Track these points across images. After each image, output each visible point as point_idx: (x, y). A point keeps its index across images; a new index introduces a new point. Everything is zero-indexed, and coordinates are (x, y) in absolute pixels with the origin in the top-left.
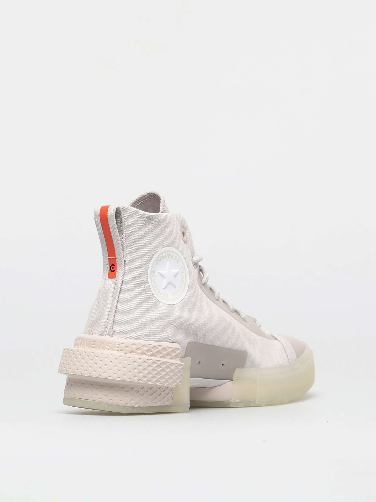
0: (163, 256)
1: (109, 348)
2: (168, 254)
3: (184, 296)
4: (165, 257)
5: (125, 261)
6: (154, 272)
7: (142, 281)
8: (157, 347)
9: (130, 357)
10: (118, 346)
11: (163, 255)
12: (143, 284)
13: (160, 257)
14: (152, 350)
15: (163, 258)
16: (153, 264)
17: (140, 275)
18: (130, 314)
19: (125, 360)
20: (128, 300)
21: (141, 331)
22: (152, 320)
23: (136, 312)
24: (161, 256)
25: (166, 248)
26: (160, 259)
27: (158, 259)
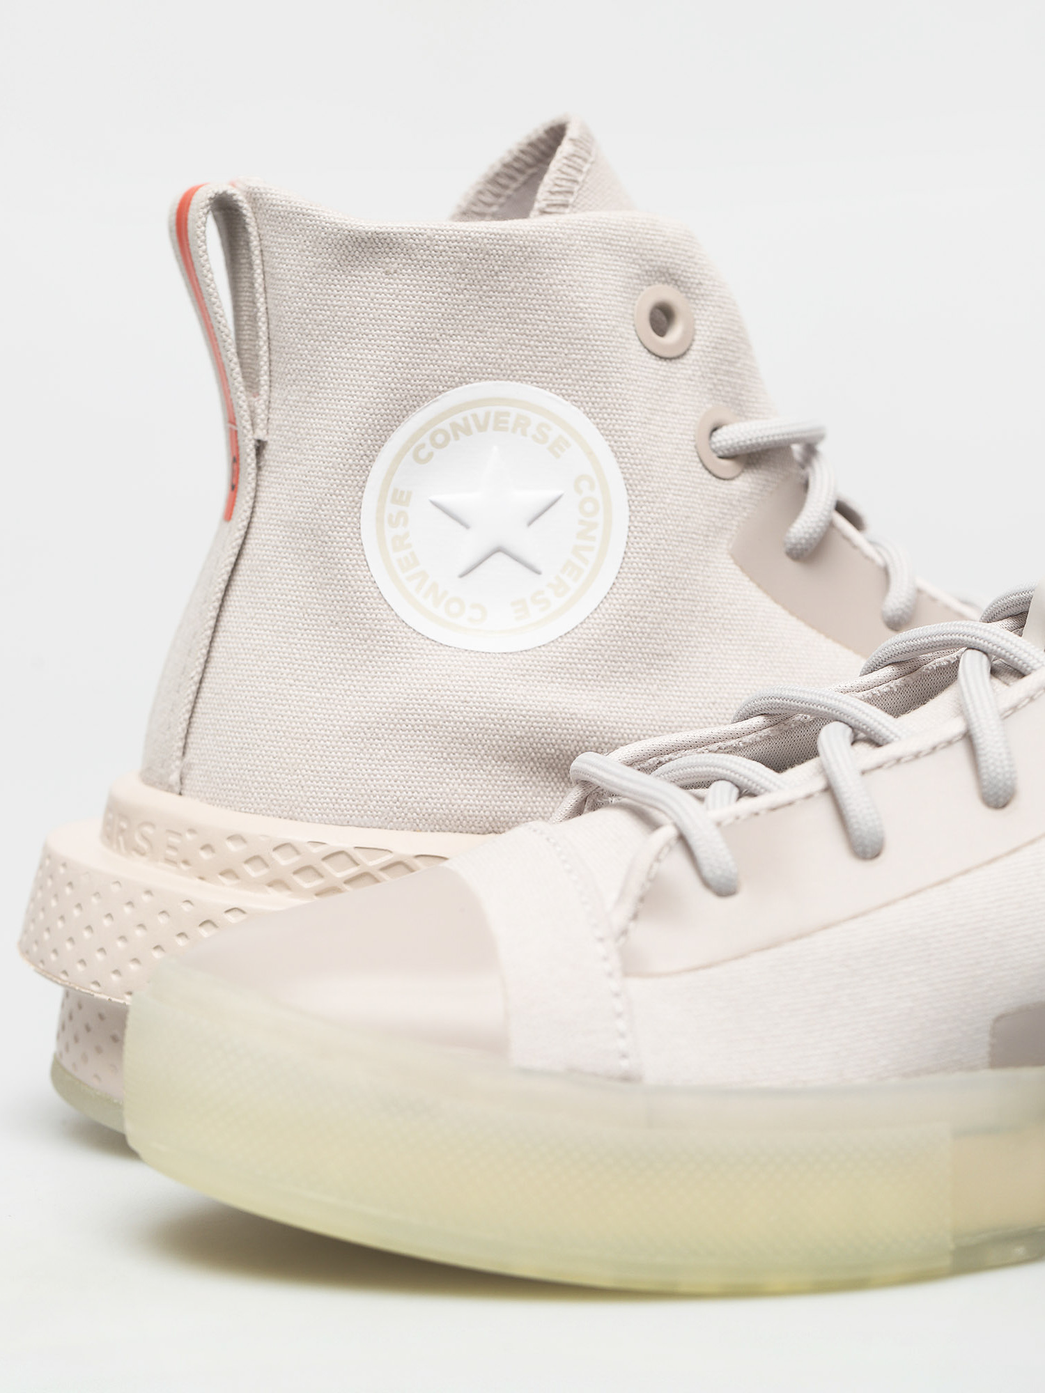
0: (461, 422)
1: (145, 846)
2: (492, 414)
3: (588, 614)
4: (474, 428)
5: (260, 447)
6: (401, 498)
7: (327, 539)
8: (358, 855)
9: (188, 901)
10: (174, 840)
11: (458, 418)
12: (329, 555)
13: (442, 431)
14: (327, 867)
15: (459, 433)
16: (399, 458)
17: (320, 511)
18: (256, 694)
19: (163, 912)
20: (256, 626)
21: (295, 777)
22: (363, 725)
23: (284, 686)
24: (445, 425)
25: (475, 384)
26: (440, 438)
27: (425, 439)
